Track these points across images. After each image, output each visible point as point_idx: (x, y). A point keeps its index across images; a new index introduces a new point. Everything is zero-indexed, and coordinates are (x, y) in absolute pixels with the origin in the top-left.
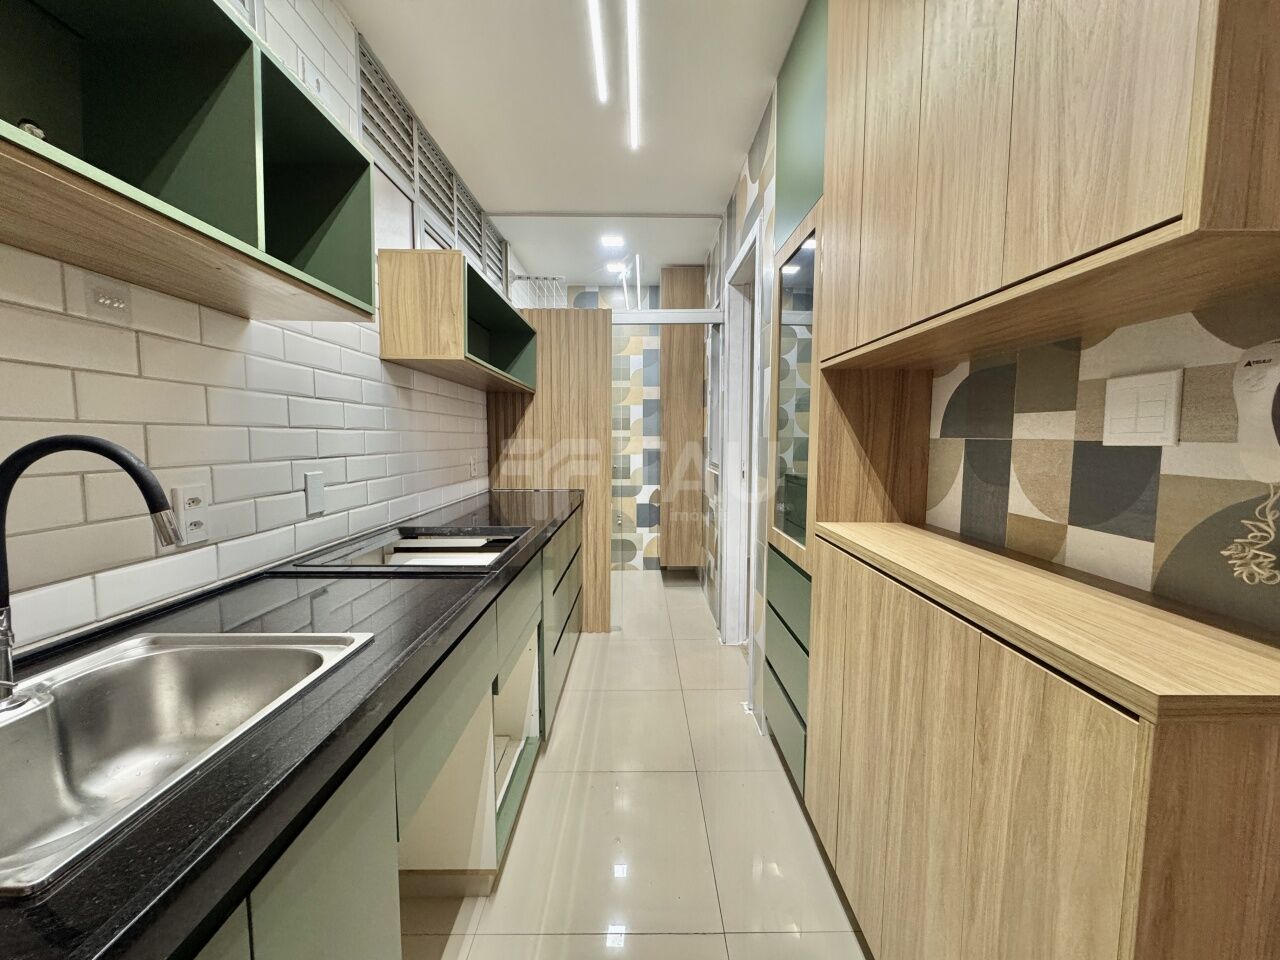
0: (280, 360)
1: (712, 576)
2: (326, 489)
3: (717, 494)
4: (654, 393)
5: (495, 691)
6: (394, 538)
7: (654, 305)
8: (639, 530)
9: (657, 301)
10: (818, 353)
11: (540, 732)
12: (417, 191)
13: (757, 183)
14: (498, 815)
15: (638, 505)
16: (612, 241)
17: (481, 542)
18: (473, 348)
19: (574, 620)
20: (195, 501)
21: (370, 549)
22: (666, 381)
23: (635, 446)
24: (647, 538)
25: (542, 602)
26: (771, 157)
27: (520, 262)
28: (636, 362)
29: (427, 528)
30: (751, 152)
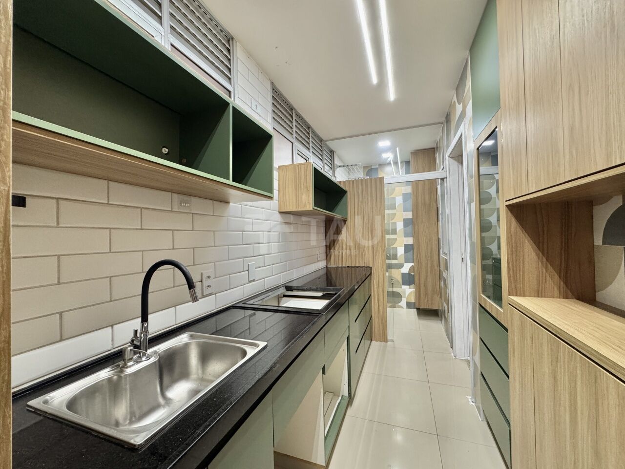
0: (240, 218)
1: (446, 316)
2: (256, 269)
3: (447, 270)
4: (409, 215)
5: (324, 373)
6: (282, 291)
7: (408, 172)
8: (403, 287)
9: (409, 169)
10: (503, 196)
11: (349, 394)
12: (295, 138)
13: (462, 104)
14: (326, 438)
15: (403, 274)
16: (384, 143)
17: (320, 294)
18: (317, 203)
19: (368, 334)
20: (209, 277)
21: (273, 296)
22: (415, 209)
23: (400, 243)
24: (408, 292)
25: (349, 326)
26: (469, 90)
27: (341, 159)
28: (399, 200)
29: (297, 287)
30: (457, 89)
